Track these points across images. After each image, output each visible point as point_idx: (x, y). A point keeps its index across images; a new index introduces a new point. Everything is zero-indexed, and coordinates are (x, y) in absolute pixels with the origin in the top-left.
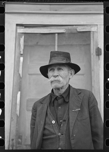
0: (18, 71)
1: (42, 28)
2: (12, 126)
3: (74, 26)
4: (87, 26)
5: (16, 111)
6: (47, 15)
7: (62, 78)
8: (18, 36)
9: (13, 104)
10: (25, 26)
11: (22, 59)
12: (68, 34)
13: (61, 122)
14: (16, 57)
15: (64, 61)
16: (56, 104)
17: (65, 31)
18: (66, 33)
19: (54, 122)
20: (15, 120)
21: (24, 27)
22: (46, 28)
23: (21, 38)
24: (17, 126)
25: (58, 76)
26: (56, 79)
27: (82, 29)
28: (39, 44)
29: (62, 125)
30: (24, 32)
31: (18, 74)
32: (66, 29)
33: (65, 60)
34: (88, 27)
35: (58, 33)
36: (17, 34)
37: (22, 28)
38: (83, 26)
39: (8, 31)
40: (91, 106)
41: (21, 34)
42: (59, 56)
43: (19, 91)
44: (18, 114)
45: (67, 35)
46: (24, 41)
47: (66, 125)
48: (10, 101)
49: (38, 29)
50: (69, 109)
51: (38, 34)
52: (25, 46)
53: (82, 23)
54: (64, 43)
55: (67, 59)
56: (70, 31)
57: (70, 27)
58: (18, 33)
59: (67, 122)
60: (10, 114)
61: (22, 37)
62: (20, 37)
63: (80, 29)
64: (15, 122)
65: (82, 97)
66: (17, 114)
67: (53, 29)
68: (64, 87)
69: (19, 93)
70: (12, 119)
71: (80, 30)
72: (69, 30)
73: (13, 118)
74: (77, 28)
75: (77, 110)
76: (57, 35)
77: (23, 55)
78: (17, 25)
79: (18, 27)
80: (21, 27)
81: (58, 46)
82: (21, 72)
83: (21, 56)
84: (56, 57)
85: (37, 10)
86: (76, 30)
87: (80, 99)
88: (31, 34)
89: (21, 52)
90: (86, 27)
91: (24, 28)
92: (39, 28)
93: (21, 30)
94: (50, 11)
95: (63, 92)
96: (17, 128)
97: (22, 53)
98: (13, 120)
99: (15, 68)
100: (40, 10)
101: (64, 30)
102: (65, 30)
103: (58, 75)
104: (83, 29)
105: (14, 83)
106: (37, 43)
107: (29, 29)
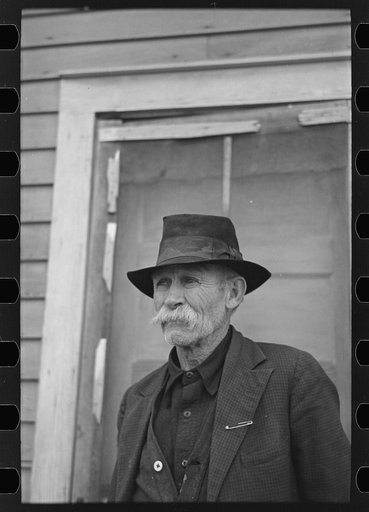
0: (100, 270)
1: (179, 120)
2: (78, 454)
3: (290, 107)
4: (336, 105)
5: (91, 404)
6: (196, 74)
7: (196, 310)
8: (101, 152)
9: (83, 380)
10: (124, 116)
11: (112, 228)
12: (267, 135)
13: (185, 468)
14: (94, 224)
15: (205, 249)
16: (175, 401)
17: (259, 126)
18: (264, 132)
19: (158, 466)
20: (89, 435)
21: (119, 122)
22: (193, 118)
23: (110, 160)
24: (93, 454)
25: (180, 304)
26: (174, 314)
27: (316, 115)
28: (168, 175)
29: (185, 479)
30: (121, 138)
31: (99, 282)
32: (261, 121)
33: (207, 245)
34: (340, 108)
35: (235, 136)
36: (99, 147)
37: (116, 125)
38: (321, 104)
39: (69, 137)
40: (298, 408)
41: (109, 145)
42: (189, 232)
43: (103, 337)
44: (98, 416)
45: (263, 141)
46: (122, 169)
47: (198, 479)
48: (74, 371)
49: (168, 124)
50: (213, 422)
51: (167, 143)
52: (122, 185)
53: (318, 95)
54: (254, 169)
55: (217, 241)
56: (274, 126)
57: (274, 112)
58: (102, 142)
59: (202, 467)
60: (72, 413)
61: (113, 157)
62: (108, 157)
63: (309, 116)
64: (89, 442)
65: (267, 378)
66: (94, 417)
67: (217, 121)
68: (210, 338)
69: (103, 343)
70: (78, 433)
71: (309, 120)
72: (271, 120)
73: (83, 429)
74: (300, 112)
75: (242, 424)
76: (228, 140)
77: (115, 217)
78: (99, 116)
79: (102, 122)
80: (112, 122)
81: (233, 180)
82: (108, 274)
83: (111, 221)
84: (177, 239)
85: (164, 60)
86: (297, 120)
87: (259, 385)
88: (142, 144)
89: (108, 205)
90: (330, 107)
91: (122, 125)
92: (170, 120)
93: (112, 133)
94: (209, 57)
95: (203, 358)
96: (93, 463)
97: (112, 209)
98: (82, 434)
99: (91, 262)
100: (175, 57)
101: (255, 124)
102: (256, 121)
103: (181, 300)
104: (322, 115)
105: (88, 309)
106: (163, 173)
107: (138, 125)
